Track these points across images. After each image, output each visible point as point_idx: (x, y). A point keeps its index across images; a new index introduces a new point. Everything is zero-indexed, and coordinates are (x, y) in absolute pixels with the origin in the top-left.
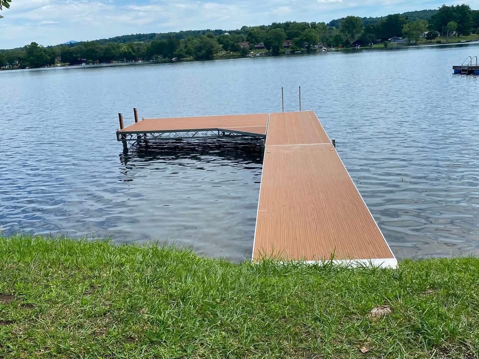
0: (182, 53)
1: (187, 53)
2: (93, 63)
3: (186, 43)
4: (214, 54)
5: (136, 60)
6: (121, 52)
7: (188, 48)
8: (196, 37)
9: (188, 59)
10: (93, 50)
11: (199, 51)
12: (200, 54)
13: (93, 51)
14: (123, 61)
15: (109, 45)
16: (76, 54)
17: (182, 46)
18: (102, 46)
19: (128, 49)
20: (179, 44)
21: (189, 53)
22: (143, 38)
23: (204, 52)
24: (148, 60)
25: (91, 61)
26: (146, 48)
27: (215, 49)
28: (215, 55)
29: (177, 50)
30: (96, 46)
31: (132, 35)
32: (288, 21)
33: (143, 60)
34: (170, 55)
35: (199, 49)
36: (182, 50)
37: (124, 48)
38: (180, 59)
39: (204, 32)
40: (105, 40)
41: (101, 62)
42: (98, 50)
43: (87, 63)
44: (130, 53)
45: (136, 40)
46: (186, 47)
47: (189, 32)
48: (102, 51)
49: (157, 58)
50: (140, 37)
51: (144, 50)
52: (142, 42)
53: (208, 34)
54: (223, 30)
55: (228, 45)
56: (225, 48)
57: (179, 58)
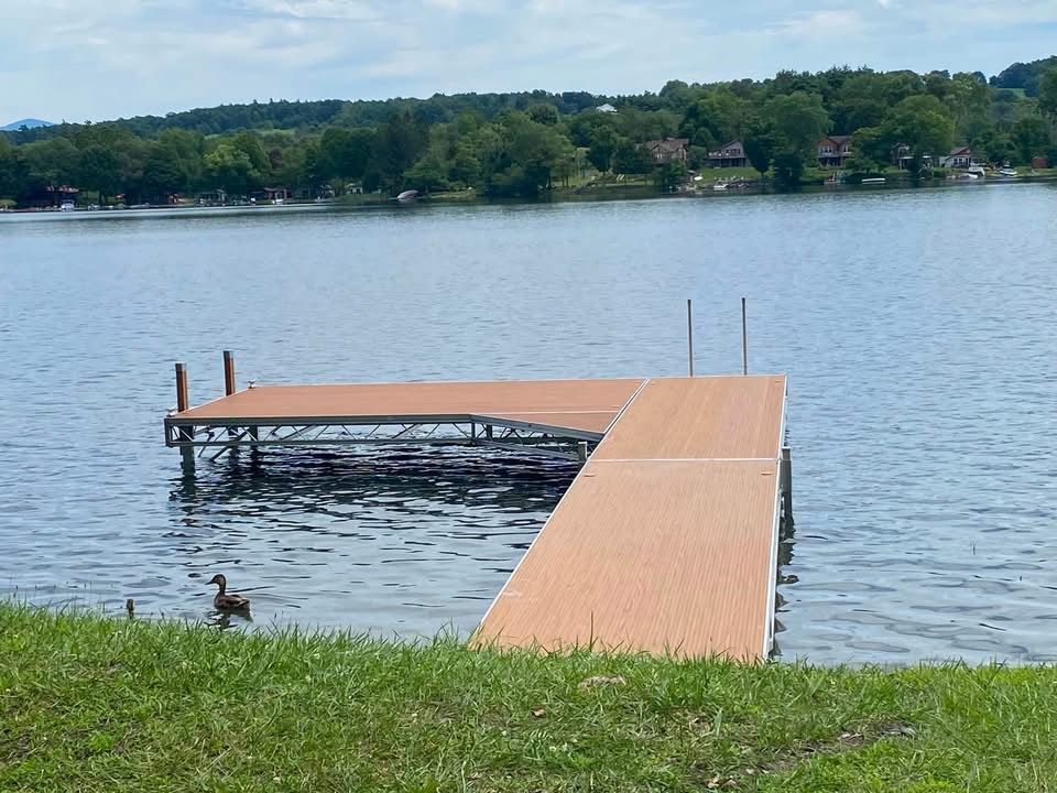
0: (433, 174)
1: (454, 175)
2: (103, 205)
3: (452, 139)
4: (556, 179)
5: (263, 198)
6: (211, 165)
7: (458, 156)
8: (490, 116)
9: (457, 195)
10: (107, 156)
11: (500, 169)
12: (501, 179)
13: (105, 160)
14: (213, 200)
15: (165, 140)
16: (43, 169)
17: (437, 148)
18: (139, 143)
19: (235, 157)
20: (425, 141)
21: (459, 175)
22: (296, 117)
23: (516, 172)
24: (308, 196)
25: (96, 195)
26: (301, 152)
27: (558, 161)
28: (558, 184)
29: (418, 164)
30: (119, 142)
31: (255, 106)
32: (840, 66)
33: (289, 196)
34: (390, 182)
35: (502, 161)
36: (436, 167)
37: (221, 151)
38: (425, 195)
39: (521, 100)
40: (152, 122)
41: (130, 201)
42: (124, 155)
43: (80, 203)
44: (241, 170)
45: (270, 123)
46: (452, 153)
47: (469, 100)
48: (138, 162)
49: (340, 191)
50: (282, 113)
51: (294, 158)
52: (291, 132)
53: (537, 106)
54: (595, 93)
55: (609, 150)
56: (598, 160)
57: (421, 191)
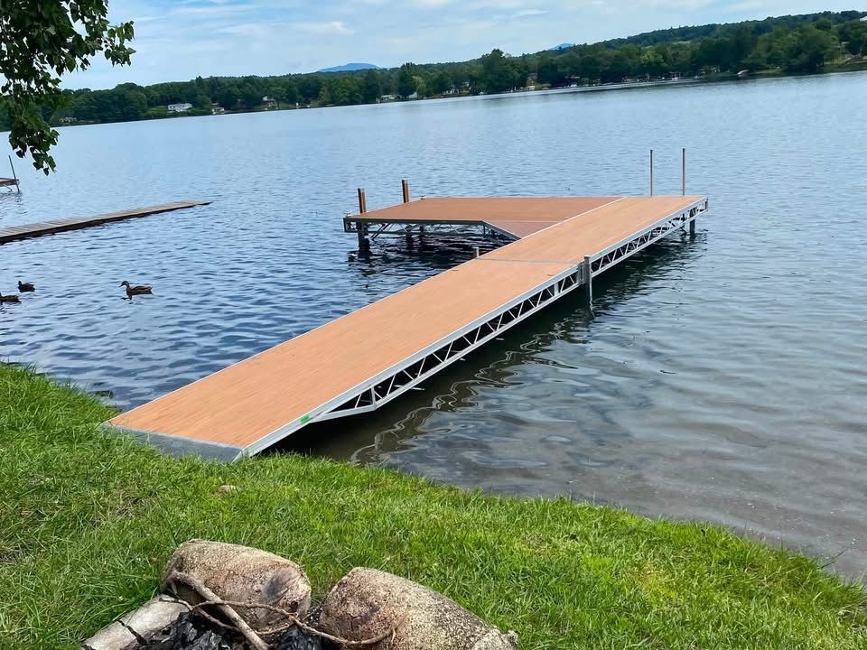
0: (757, 61)
1: (769, 61)
2: (590, 84)
3: (770, 41)
4: (827, 60)
5: (668, 77)
6: (643, 62)
7: (772, 51)
8: (793, 27)
9: (770, 72)
10: (593, 60)
11: (795, 57)
12: (796, 62)
13: (592, 62)
14: (643, 79)
15: (622, 50)
16: (564, 67)
17: (761, 48)
18: (610, 52)
19: (655, 56)
20: (755, 42)
21: (773, 60)
22: (691, 35)
23: (804, 57)
24: (691, 75)
25: (586, 79)
26: (689, 53)
27: (829, 50)
28: (828, 63)
29: (751, 56)
30: (600, 53)
31: (672, 30)
33: (682, 75)
34: (735, 66)
35: (796, 52)
36: (759, 56)
37: (649, 54)
38: (753, 72)
39: (815, 17)
40: (620, 41)
41: (604, 81)
42: (602, 59)
43: (580, 83)
44: (658, 63)
45: (679, 38)
46: (769, 49)
47: (785, 19)
48: (608, 62)
49: (708, 72)
50: (684, 33)
51: (685, 57)
52: (689, 42)
53: (822, 21)
54: (860, 10)
55: (860, 42)
56: (852, 49)
57: (751, 70)
